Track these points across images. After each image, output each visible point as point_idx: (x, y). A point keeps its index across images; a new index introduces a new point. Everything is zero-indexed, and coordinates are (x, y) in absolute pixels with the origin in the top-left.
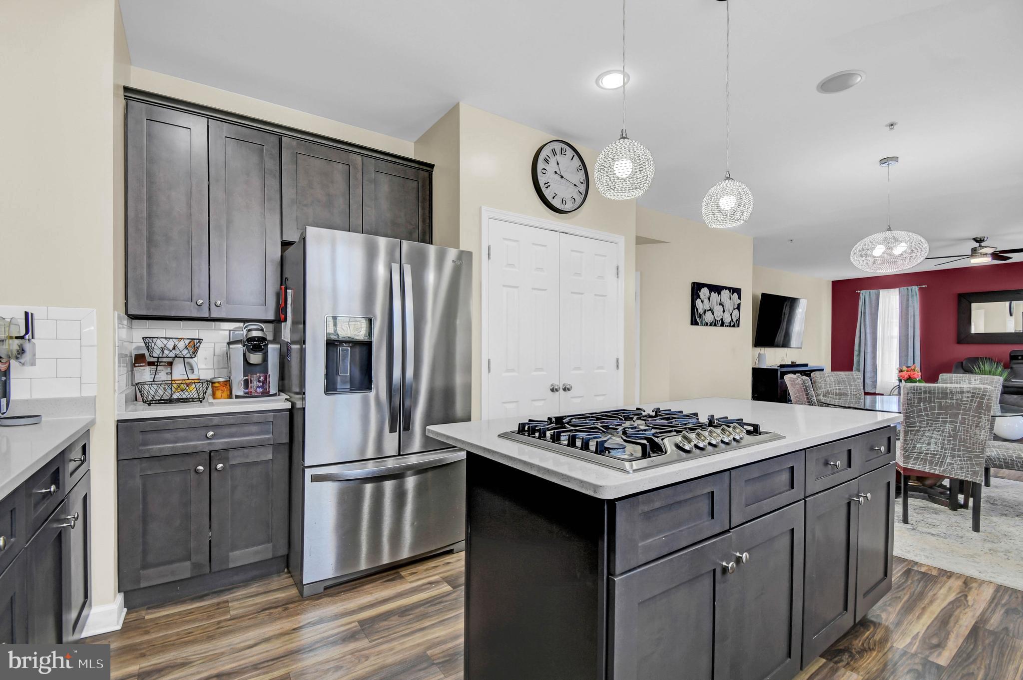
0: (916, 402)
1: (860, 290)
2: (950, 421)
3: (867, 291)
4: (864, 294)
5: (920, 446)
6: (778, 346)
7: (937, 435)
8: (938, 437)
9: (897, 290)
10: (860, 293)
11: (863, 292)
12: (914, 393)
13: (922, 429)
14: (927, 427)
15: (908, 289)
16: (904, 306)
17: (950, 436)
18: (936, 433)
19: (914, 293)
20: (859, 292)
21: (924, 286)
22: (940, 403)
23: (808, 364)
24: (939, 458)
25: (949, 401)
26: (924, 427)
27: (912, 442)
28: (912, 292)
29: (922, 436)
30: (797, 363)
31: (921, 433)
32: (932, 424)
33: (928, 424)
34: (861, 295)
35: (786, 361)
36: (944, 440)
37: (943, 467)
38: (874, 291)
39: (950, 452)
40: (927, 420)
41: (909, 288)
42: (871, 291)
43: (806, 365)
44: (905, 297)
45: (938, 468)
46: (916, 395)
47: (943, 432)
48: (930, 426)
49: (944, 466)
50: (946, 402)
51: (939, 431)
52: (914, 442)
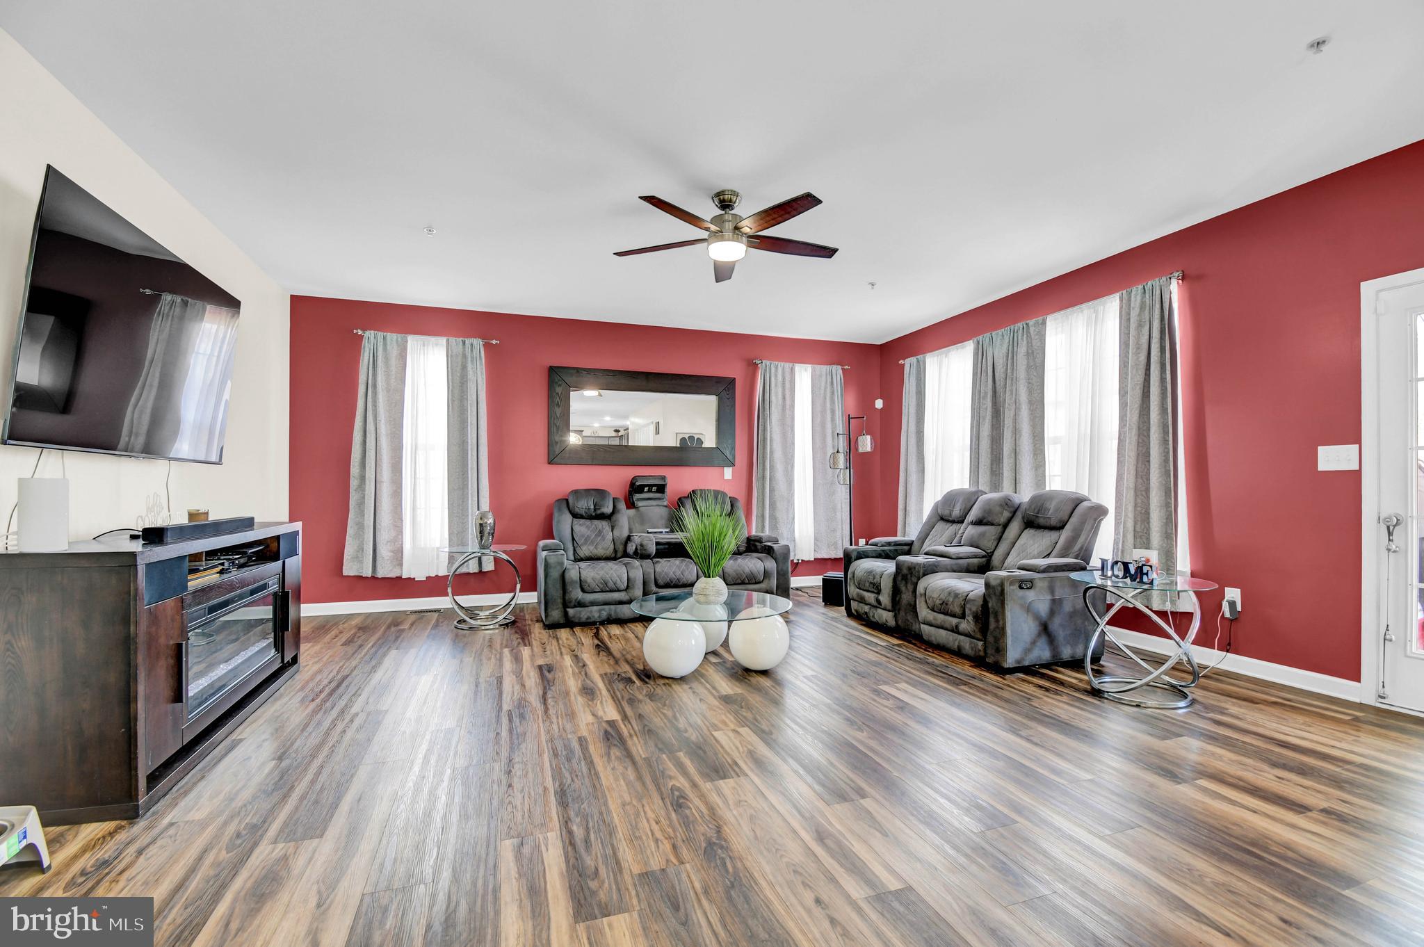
1: (364, 330)
3: (380, 334)
4: (372, 339)
6: (128, 452)
9: (443, 340)
10: (361, 337)
11: (370, 334)
15: (464, 343)
16: (457, 379)
19: (476, 352)
20: (360, 332)
21: (494, 342)
23: (252, 519)
28: (472, 351)
30: (212, 517)
34: (365, 341)
35: (165, 512)
38: (394, 336)
41: (468, 341)
42: (389, 335)
43: (248, 523)
44: (460, 358)
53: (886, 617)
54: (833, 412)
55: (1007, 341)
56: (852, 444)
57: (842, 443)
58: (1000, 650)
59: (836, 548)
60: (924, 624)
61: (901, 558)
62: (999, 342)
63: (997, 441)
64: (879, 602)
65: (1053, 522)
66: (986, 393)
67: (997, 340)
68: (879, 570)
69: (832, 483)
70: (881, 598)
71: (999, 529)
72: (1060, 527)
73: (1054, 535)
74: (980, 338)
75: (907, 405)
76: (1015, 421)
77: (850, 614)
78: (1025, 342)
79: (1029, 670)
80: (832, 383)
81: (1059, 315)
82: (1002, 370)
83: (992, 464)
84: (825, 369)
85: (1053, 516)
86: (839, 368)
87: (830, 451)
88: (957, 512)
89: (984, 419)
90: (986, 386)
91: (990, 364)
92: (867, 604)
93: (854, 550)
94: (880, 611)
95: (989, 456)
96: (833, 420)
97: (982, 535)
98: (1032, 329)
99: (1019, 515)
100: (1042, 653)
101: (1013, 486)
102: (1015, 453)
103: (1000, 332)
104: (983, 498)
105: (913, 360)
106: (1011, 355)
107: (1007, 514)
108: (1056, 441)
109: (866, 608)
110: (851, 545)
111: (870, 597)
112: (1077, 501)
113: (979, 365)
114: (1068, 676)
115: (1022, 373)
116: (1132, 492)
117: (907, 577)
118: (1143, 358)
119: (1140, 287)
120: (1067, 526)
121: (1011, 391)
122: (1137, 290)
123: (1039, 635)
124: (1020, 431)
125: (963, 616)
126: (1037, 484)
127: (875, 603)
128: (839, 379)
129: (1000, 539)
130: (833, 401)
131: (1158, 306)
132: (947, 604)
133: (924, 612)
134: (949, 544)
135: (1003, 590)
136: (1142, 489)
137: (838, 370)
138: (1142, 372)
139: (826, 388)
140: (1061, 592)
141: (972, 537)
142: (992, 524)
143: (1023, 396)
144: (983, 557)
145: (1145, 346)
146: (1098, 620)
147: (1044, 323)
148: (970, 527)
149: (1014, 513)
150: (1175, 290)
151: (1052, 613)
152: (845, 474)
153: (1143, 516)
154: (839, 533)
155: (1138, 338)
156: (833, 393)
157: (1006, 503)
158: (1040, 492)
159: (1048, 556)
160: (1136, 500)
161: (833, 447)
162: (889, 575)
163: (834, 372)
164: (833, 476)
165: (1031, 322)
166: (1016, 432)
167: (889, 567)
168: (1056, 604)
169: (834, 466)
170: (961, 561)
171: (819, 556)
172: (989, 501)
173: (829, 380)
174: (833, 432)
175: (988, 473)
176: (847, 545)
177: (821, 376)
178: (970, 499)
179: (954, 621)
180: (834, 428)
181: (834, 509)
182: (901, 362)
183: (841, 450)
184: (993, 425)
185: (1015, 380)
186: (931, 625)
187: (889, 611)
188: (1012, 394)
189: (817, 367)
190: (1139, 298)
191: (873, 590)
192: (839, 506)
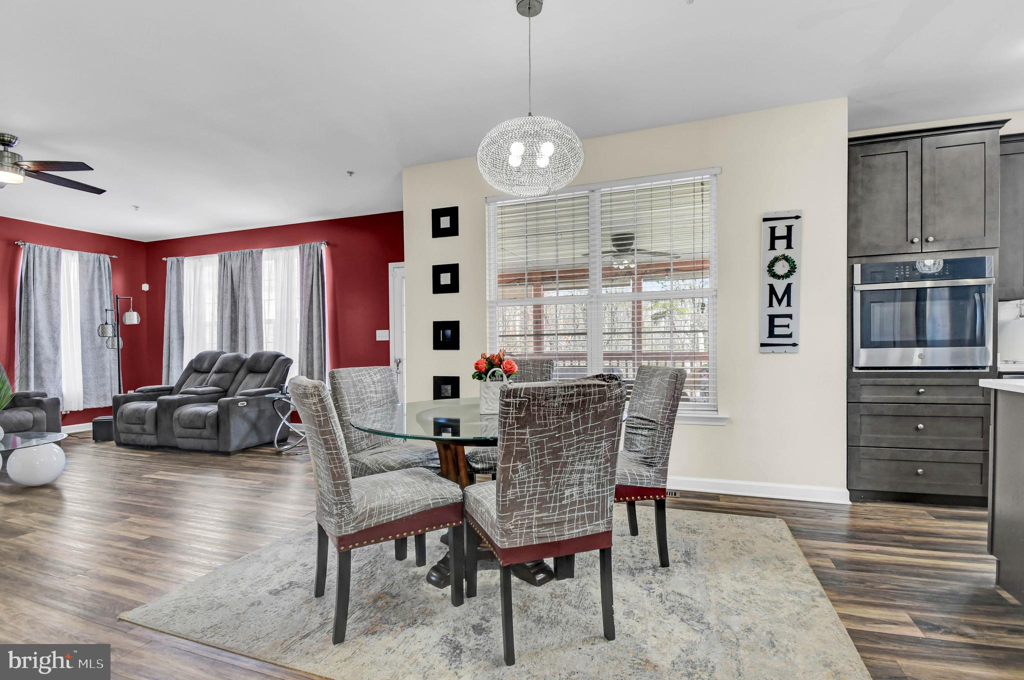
0: (564, 412)
2: (608, 436)
5: (569, 490)
7: (591, 465)
8: (592, 468)
12: (564, 396)
13: (570, 460)
14: (577, 454)
17: (606, 462)
18: (589, 461)
22: (595, 409)
24: (598, 505)
25: (606, 403)
26: (573, 456)
27: (557, 487)
29: (571, 473)
31: (569, 468)
32: (583, 447)
33: (578, 448)
36: (599, 470)
37: (607, 517)
39: (608, 488)
40: (578, 442)
45: (600, 522)
46: (567, 400)
47: (597, 457)
48: (581, 452)
49: (607, 515)
50: (603, 407)
51: (592, 458)
52: (561, 486)
53: (151, 439)
54: (101, 291)
55: (240, 259)
56: (119, 318)
57: (110, 317)
58: (228, 442)
59: (105, 399)
60: (179, 437)
61: (161, 398)
62: (235, 258)
63: (234, 320)
64: (144, 430)
65: (264, 369)
66: (227, 289)
67: (234, 258)
68: (143, 408)
69: (101, 348)
70: (145, 427)
71: (232, 375)
72: (267, 371)
73: (263, 376)
74: (223, 253)
75: (169, 291)
76: (245, 309)
77: (119, 444)
78: (251, 262)
79: (245, 450)
80: (100, 268)
81: (269, 250)
82: (238, 277)
83: (231, 335)
84: (92, 256)
85: (263, 365)
86: (107, 257)
87: (98, 323)
88: (206, 365)
89: (226, 307)
90: (227, 285)
91: (229, 271)
92: (134, 433)
93: (122, 396)
94: (145, 436)
95: (230, 330)
96: (101, 297)
97: (221, 379)
98: (255, 255)
99: (245, 365)
100: (253, 440)
101: (244, 348)
102: (246, 328)
103: (236, 252)
104: (223, 356)
105: (174, 259)
106: (242, 268)
107: (237, 366)
108: (269, 321)
109: (134, 436)
110: (120, 392)
111: (136, 428)
112: (277, 356)
113: (222, 271)
114: (268, 450)
115: (249, 280)
116: (305, 351)
117: (166, 409)
118: (310, 282)
119: (308, 245)
120: (271, 371)
121: (243, 290)
122: (307, 245)
123: (251, 431)
124: (248, 316)
125: (205, 428)
126: (259, 347)
127: (141, 432)
128: (106, 265)
129: (233, 381)
130: (100, 283)
131: (316, 257)
132: (193, 422)
133: (178, 430)
134: (201, 385)
135: (228, 408)
136: (309, 350)
137: (106, 259)
138: (309, 289)
139: (93, 271)
140: (263, 406)
141: (215, 380)
142: (228, 372)
143: (250, 295)
144: (222, 392)
145: (311, 276)
146: (282, 417)
147: (261, 253)
148: (214, 375)
149: (242, 365)
150: (324, 248)
151: (259, 417)
152: (113, 341)
153: (310, 364)
154: (108, 388)
155: (307, 271)
156: (100, 276)
157: (237, 359)
158: (260, 351)
159: (259, 387)
160: (308, 355)
161: (102, 319)
162: (152, 410)
163: (102, 259)
164: (102, 342)
165: (254, 250)
166: (246, 316)
167: (153, 405)
168: (261, 413)
169: (103, 334)
170: (206, 396)
171: (88, 407)
172: (226, 359)
173: (97, 265)
174: (101, 308)
175: (229, 341)
176: (116, 393)
177: (88, 261)
178: (214, 356)
179: (198, 431)
180: (102, 304)
181: (103, 368)
182: (164, 259)
183: (109, 322)
184: (232, 310)
185: (245, 284)
186: (184, 438)
187: (152, 435)
188: (243, 292)
189: (85, 254)
190: (308, 250)
191: (139, 422)
192: (108, 366)
